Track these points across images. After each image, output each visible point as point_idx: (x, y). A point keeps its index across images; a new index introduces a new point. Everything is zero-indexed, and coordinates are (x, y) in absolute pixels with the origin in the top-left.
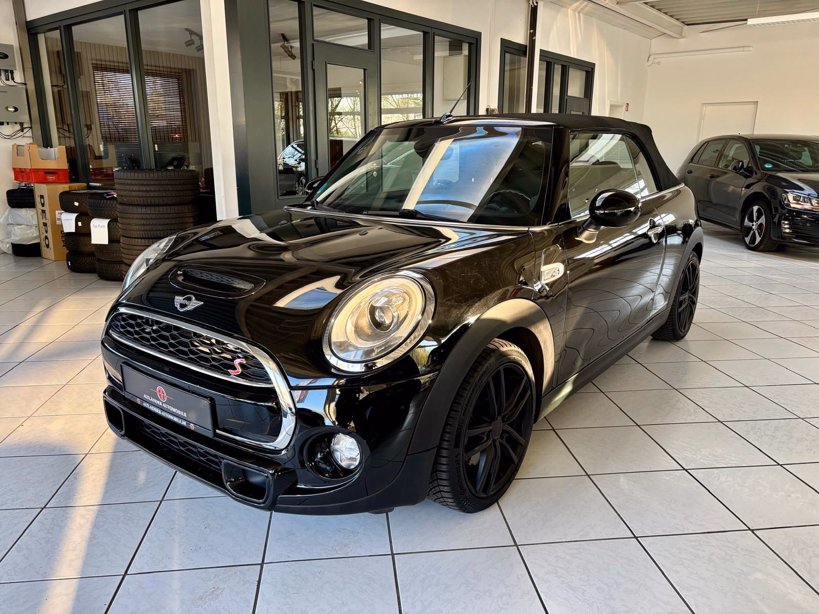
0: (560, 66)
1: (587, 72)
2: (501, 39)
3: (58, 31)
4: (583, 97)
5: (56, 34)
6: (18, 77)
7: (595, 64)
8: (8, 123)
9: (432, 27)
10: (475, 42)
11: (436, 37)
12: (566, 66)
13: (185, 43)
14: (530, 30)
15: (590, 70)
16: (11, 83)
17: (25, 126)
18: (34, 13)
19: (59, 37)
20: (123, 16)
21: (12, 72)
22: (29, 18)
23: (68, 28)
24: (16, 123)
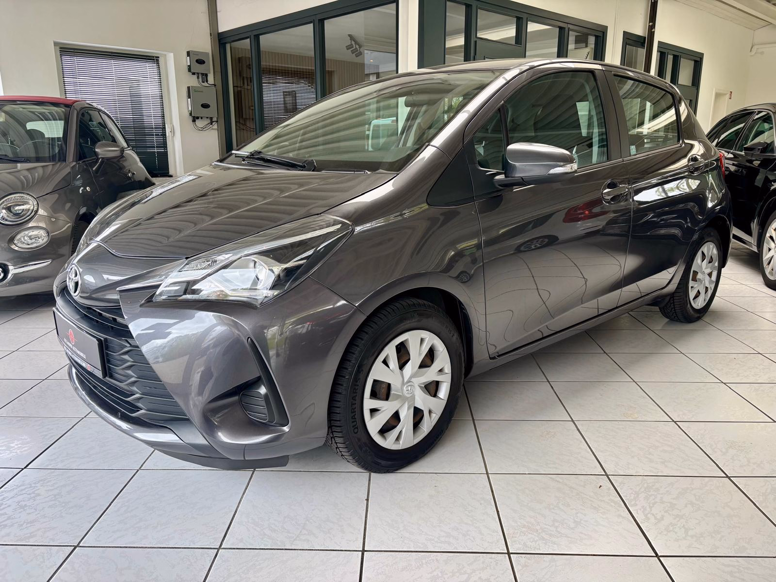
0: (672, 56)
1: (696, 61)
2: (624, 31)
3: (249, 39)
4: (690, 85)
5: (247, 43)
6: (211, 79)
7: (703, 54)
8: (202, 118)
9: (568, 23)
10: (602, 36)
11: (570, 32)
12: (678, 56)
13: (346, 47)
14: (649, 23)
15: (699, 59)
16: (205, 84)
17: (213, 120)
18: (225, 25)
19: (249, 47)
20: (312, 24)
21: (206, 75)
22: (222, 29)
23: (257, 37)
24: (207, 118)
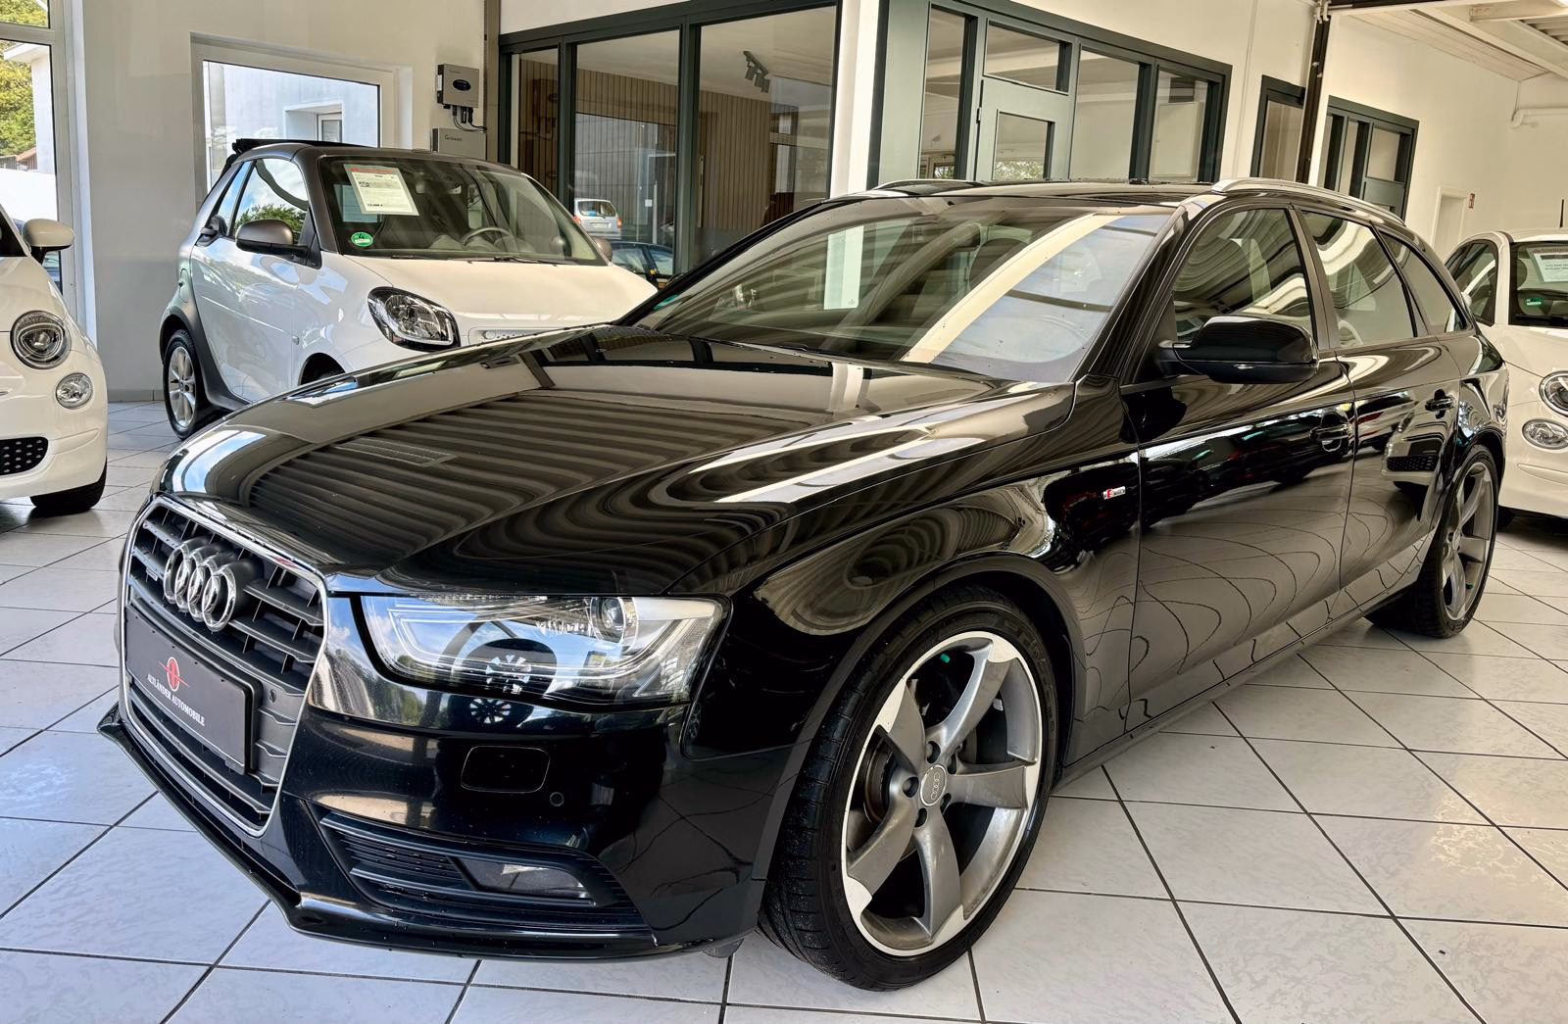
0: (1356, 125)
1: (1404, 135)
2: (1263, 76)
3: (556, 50)
5: (551, 56)
6: (478, 118)
7: (1418, 122)
9: (1154, 57)
10: (1220, 81)
11: (1161, 73)
12: (1368, 124)
14: (1313, 62)
15: (1409, 132)
16: (467, 126)
18: (515, 22)
19: (556, 63)
20: (678, 32)
21: (471, 110)
22: (507, 29)
23: (572, 48)
